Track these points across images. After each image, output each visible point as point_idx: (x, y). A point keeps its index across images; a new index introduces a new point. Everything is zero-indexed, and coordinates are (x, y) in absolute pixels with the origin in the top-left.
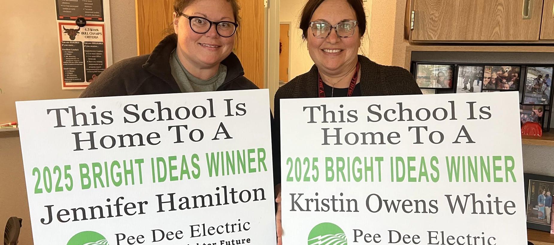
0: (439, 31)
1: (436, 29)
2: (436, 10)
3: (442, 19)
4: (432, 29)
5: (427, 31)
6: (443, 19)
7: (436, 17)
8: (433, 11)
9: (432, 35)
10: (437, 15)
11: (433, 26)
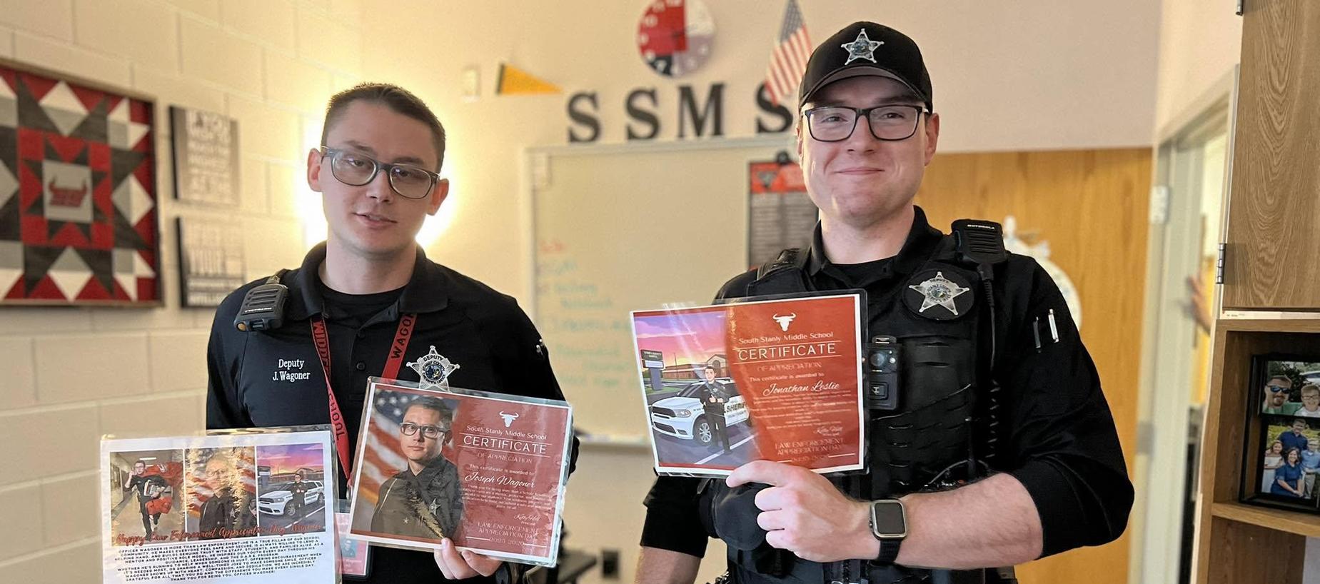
0: (1277, 287)
1: (1270, 281)
2: (1272, 241)
3: (1283, 260)
4: (1263, 284)
5: (1252, 287)
6: (1286, 259)
7: (1271, 256)
8: (1265, 243)
9: (1262, 296)
10: (1273, 251)
11: (1265, 276)
